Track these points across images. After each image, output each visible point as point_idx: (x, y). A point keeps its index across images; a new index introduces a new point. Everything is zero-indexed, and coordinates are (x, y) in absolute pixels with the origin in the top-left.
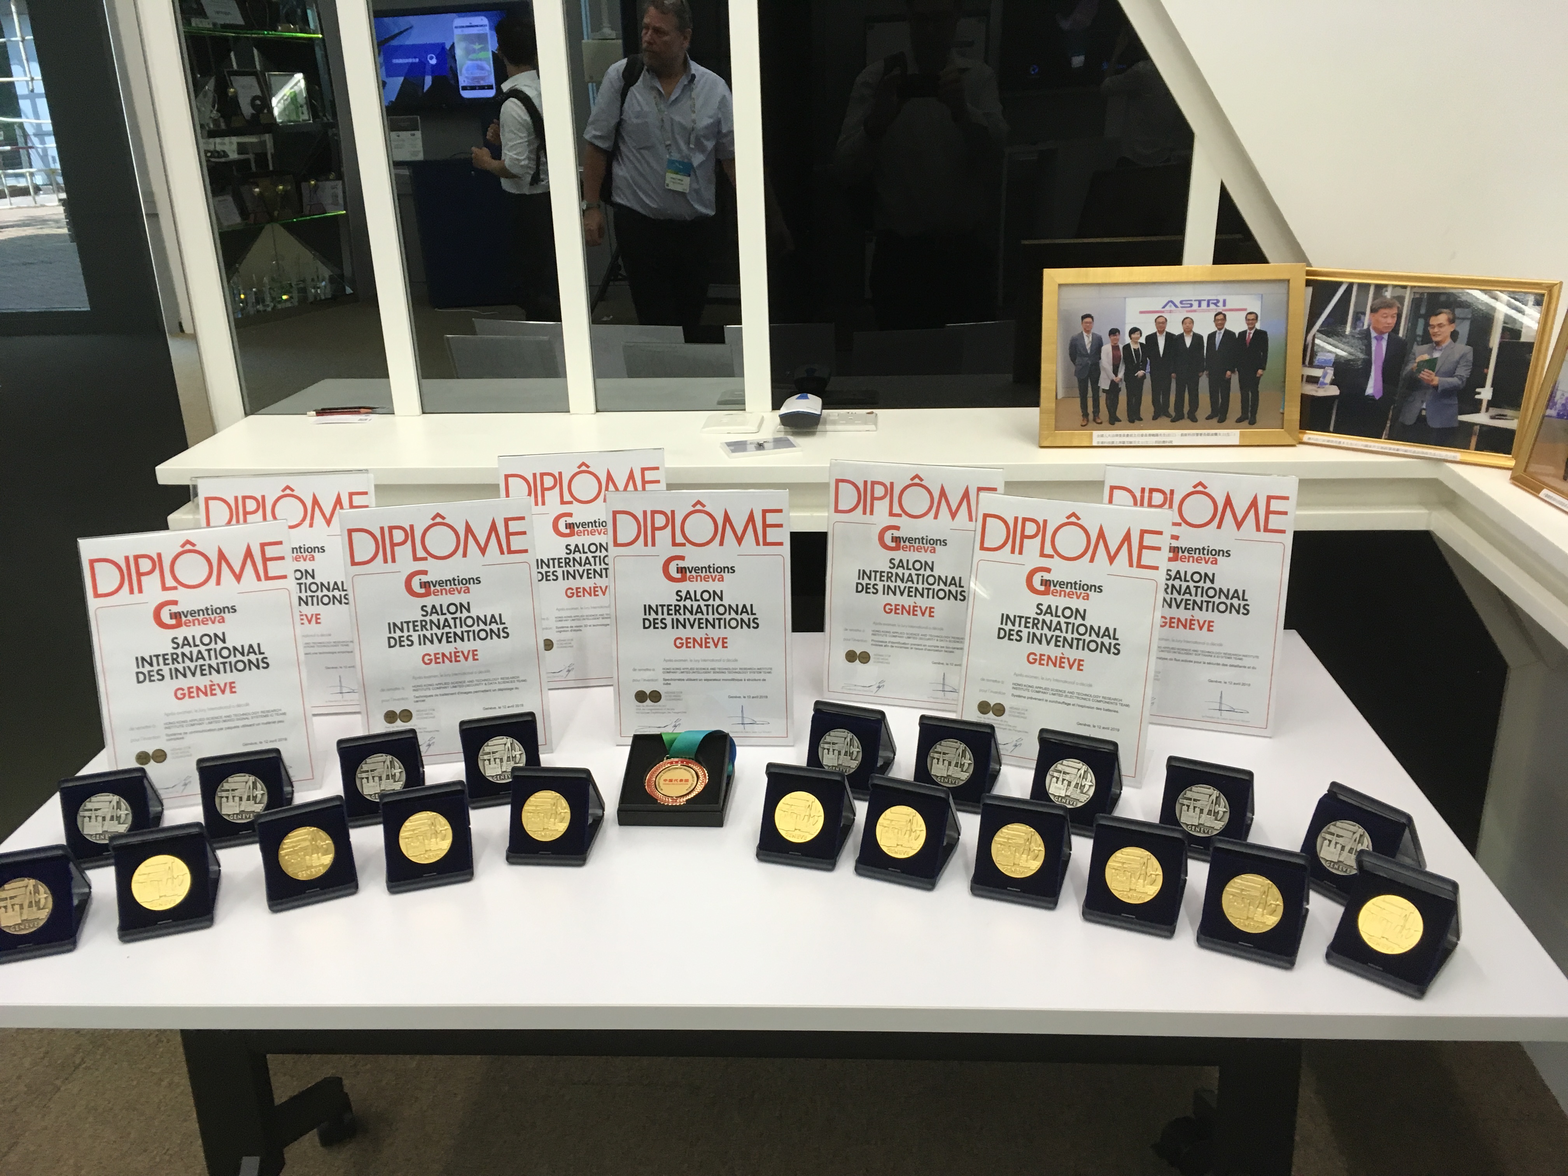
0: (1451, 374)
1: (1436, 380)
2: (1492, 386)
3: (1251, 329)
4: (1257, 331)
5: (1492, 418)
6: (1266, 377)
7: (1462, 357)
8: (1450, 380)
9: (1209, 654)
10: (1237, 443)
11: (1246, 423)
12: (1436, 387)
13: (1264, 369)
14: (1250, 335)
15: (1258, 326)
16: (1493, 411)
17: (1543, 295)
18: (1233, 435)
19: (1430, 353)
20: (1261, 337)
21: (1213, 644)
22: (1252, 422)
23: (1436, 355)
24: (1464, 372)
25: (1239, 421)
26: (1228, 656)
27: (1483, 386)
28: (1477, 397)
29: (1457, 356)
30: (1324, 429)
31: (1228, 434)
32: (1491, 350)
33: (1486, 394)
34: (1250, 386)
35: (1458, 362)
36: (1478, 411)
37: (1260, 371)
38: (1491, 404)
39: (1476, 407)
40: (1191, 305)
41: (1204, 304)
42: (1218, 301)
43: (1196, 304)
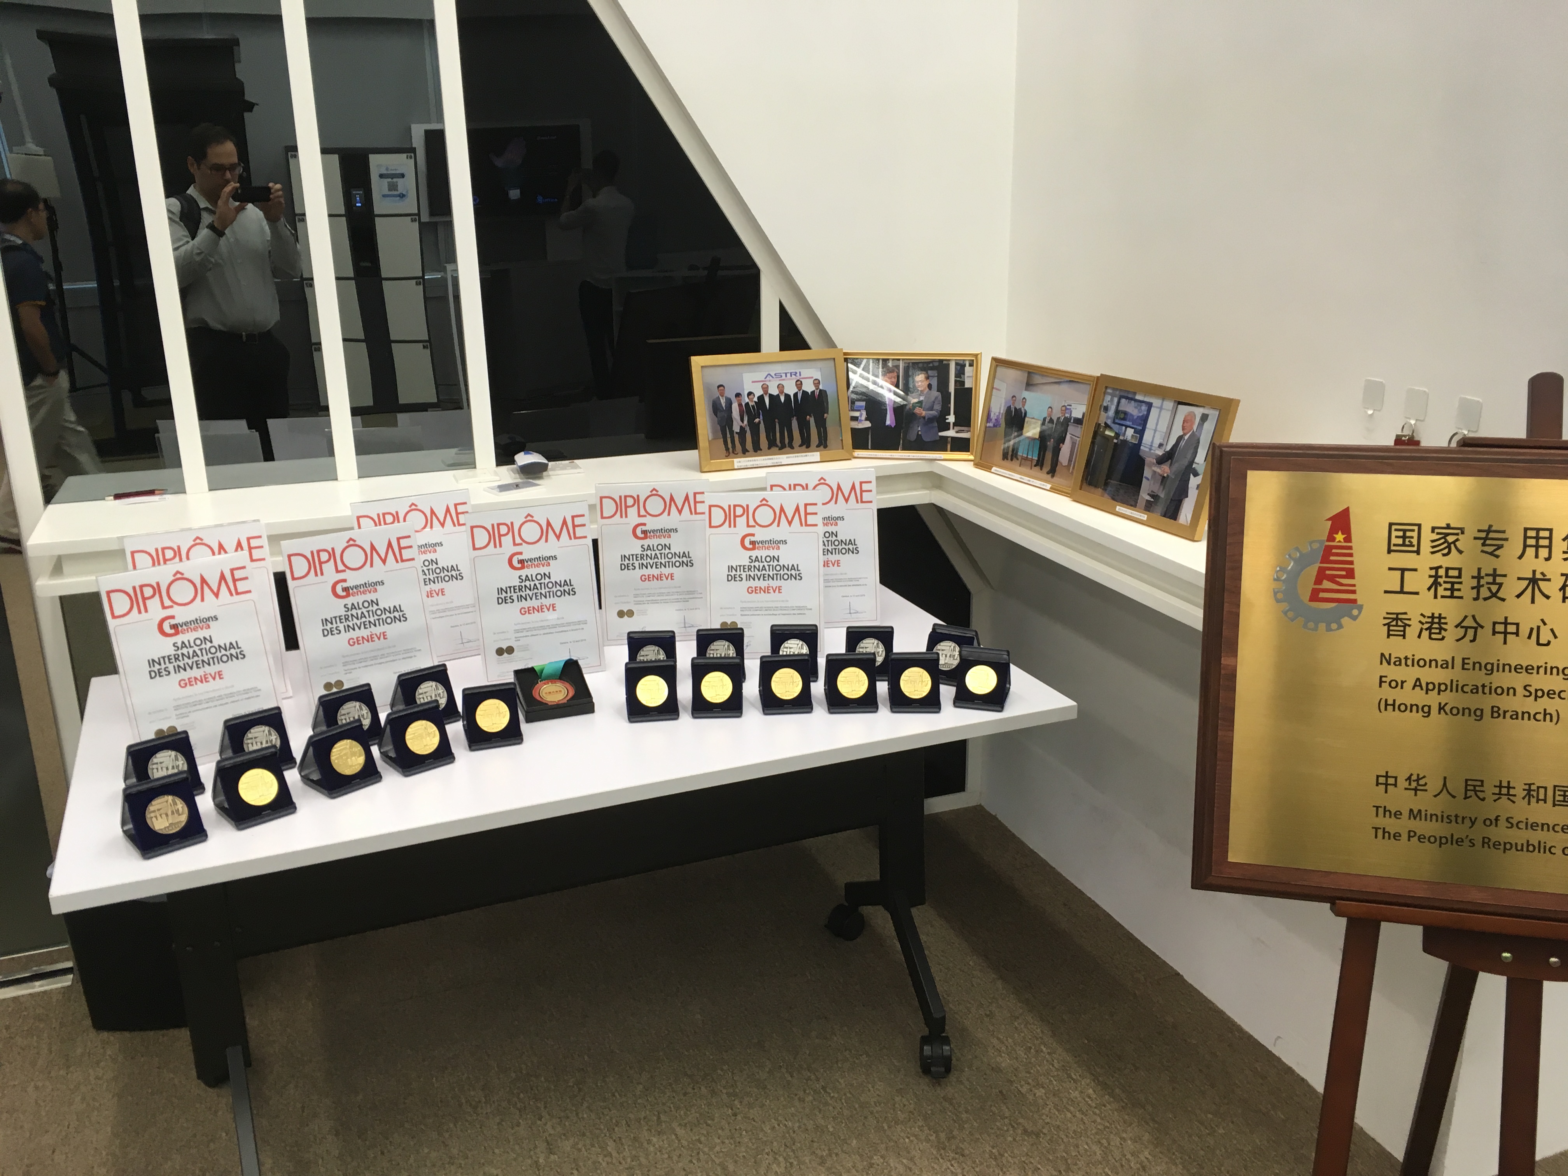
0: (931, 409)
1: (924, 413)
2: (954, 414)
3: (817, 389)
4: (820, 390)
5: (957, 432)
6: (830, 417)
7: (936, 398)
8: (931, 412)
9: (840, 580)
10: (819, 460)
11: (822, 447)
12: (924, 418)
13: (828, 413)
14: (817, 393)
15: (821, 387)
16: (957, 428)
17: (973, 360)
18: (816, 456)
19: (919, 398)
20: (823, 393)
21: (841, 574)
22: (826, 447)
23: (922, 398)
24: (938, 407)
25: (818, 446)
26: (851, 580)
27: (949, 415)
28: (947, 421)
29: (933, 399)
30: (867, 448)
31: (813, 455)
32: (950, 393)
33: (951, 419)
34: (821, 424)
35: (934, 402)
36: (948, 429)
37: (826, 415)
38: (955, 424)
39: (947, 427)
40: (781, 376)
41: (789, 375)
42: (796, 373)
43: (784, 375)
